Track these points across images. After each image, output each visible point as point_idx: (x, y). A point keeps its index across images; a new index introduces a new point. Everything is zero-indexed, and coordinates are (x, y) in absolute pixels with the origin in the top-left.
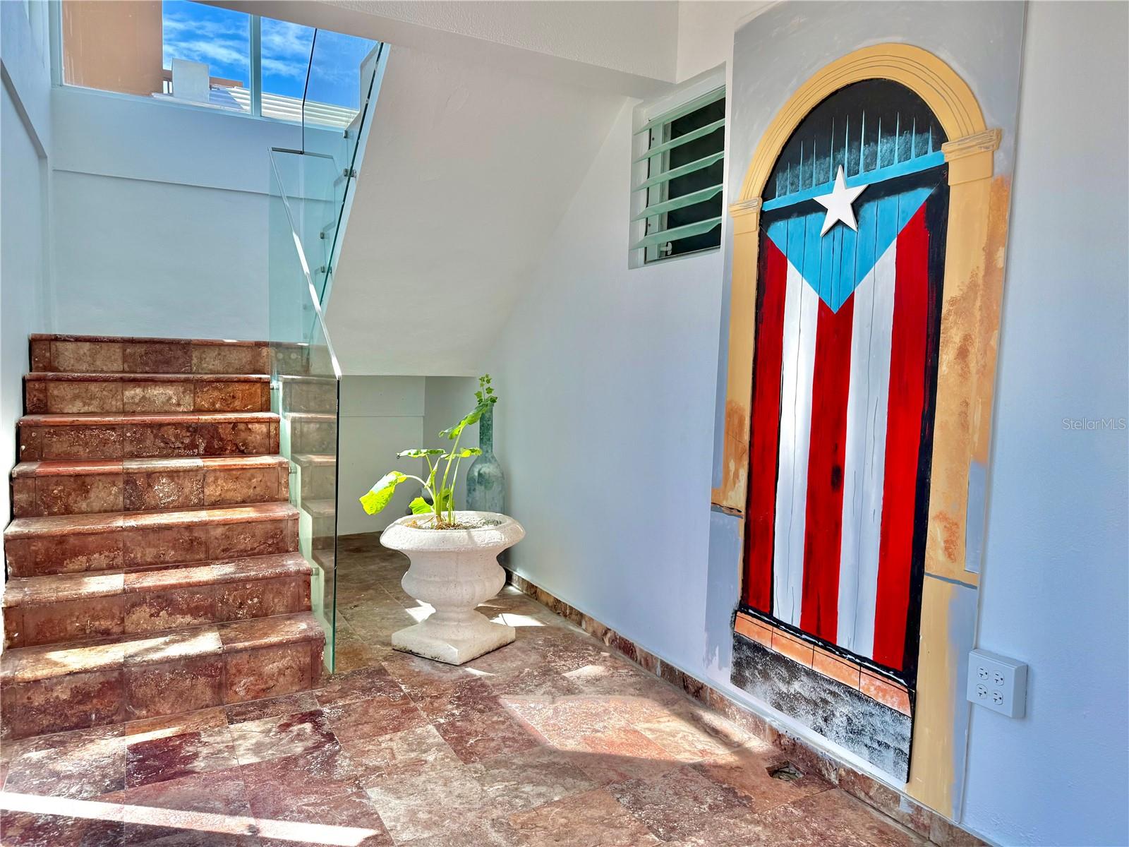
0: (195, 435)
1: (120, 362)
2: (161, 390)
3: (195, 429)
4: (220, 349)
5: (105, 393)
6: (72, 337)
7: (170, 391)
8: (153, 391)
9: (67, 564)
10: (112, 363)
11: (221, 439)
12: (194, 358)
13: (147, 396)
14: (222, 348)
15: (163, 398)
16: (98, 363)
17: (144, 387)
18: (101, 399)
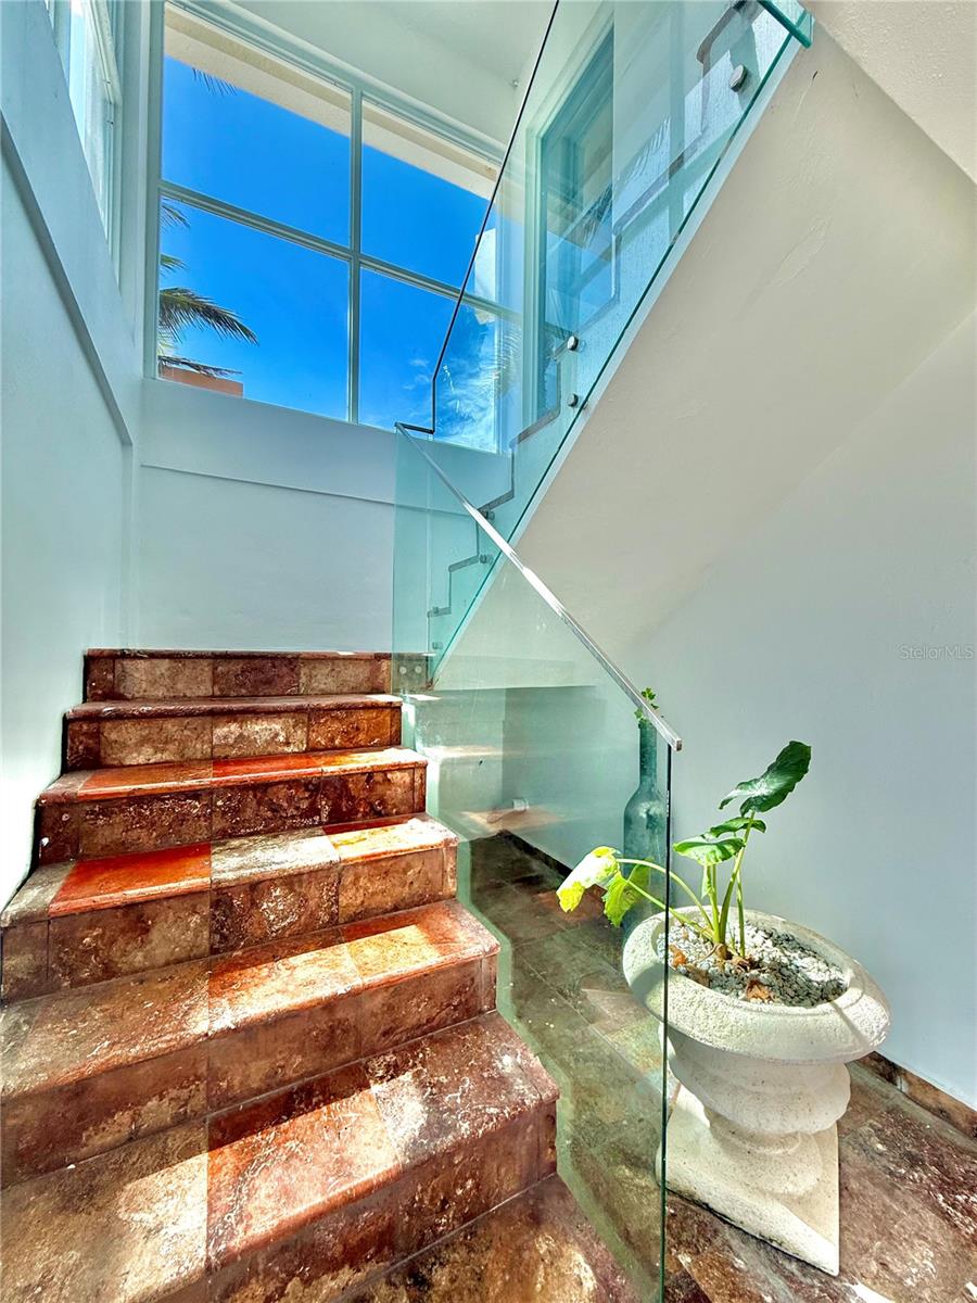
0: (316, 796)
1: (209, 684)
2: (265, 724)
3: (317, 787)
4: (333, 664)
5: (186, 732)
6: (145, 652)
7: (276, 726)
8: (254, 726)
9: (89, 1137)
10: (199, 685)
11: (352, 798)
12: (302, 675)
13: (246, 734)
14: (336, 662)
15: (266, 736)
16: (180, 686)
17: (242, 722)
18: (180, 742)
